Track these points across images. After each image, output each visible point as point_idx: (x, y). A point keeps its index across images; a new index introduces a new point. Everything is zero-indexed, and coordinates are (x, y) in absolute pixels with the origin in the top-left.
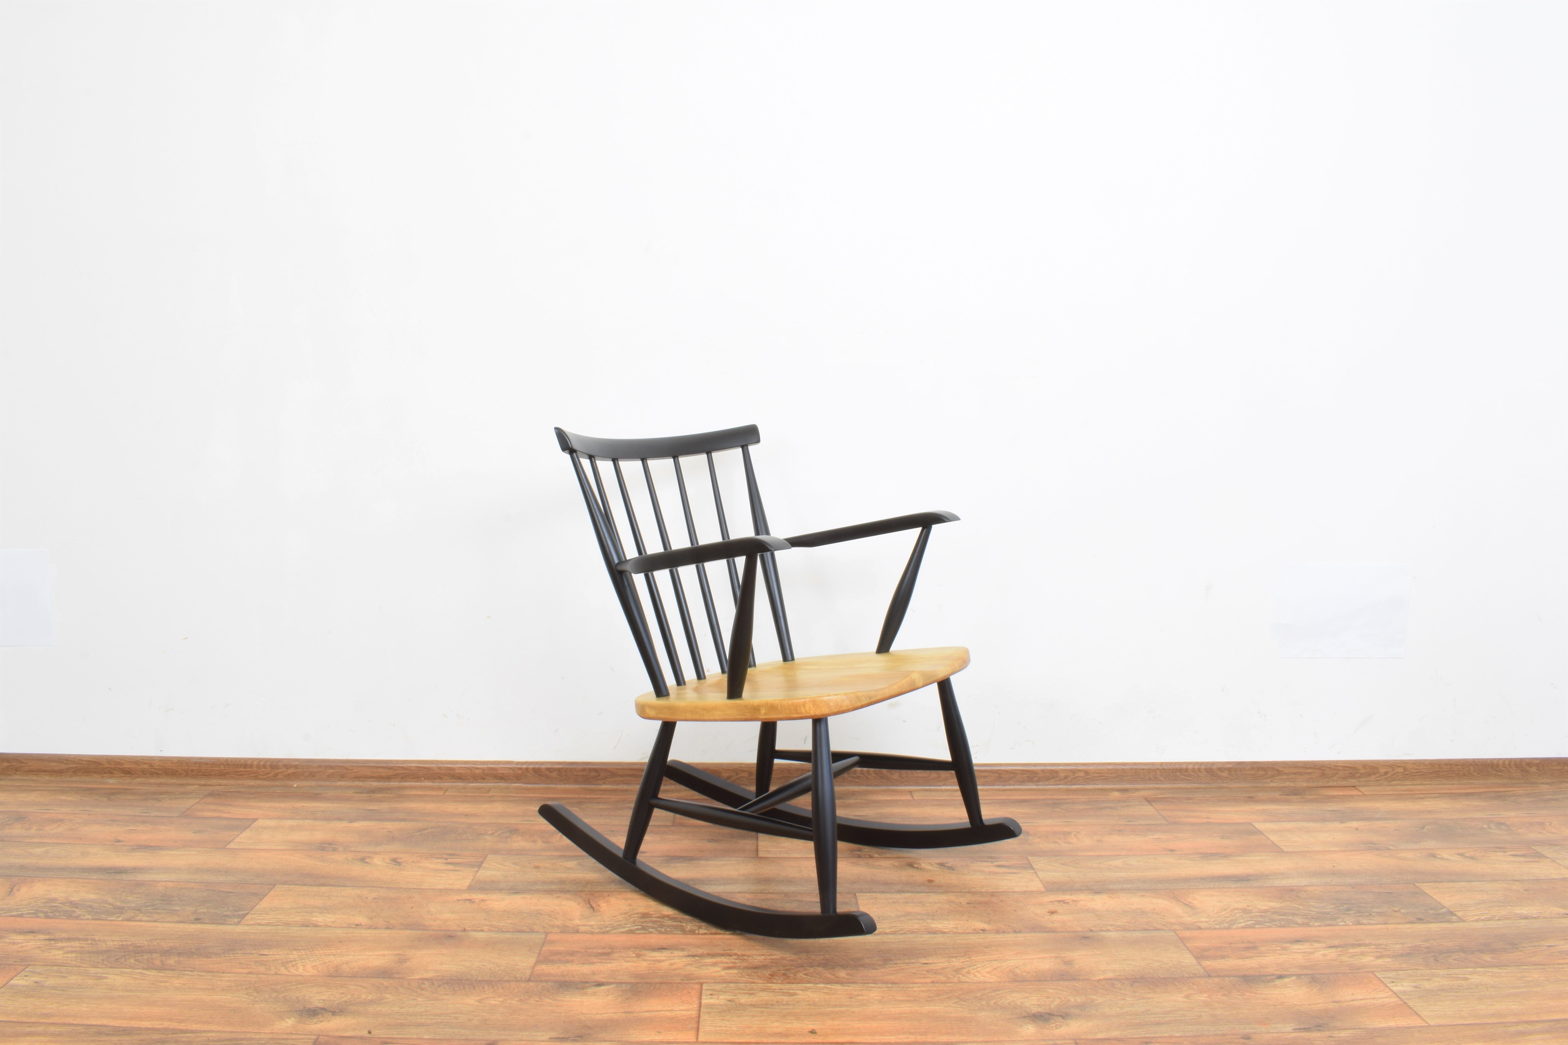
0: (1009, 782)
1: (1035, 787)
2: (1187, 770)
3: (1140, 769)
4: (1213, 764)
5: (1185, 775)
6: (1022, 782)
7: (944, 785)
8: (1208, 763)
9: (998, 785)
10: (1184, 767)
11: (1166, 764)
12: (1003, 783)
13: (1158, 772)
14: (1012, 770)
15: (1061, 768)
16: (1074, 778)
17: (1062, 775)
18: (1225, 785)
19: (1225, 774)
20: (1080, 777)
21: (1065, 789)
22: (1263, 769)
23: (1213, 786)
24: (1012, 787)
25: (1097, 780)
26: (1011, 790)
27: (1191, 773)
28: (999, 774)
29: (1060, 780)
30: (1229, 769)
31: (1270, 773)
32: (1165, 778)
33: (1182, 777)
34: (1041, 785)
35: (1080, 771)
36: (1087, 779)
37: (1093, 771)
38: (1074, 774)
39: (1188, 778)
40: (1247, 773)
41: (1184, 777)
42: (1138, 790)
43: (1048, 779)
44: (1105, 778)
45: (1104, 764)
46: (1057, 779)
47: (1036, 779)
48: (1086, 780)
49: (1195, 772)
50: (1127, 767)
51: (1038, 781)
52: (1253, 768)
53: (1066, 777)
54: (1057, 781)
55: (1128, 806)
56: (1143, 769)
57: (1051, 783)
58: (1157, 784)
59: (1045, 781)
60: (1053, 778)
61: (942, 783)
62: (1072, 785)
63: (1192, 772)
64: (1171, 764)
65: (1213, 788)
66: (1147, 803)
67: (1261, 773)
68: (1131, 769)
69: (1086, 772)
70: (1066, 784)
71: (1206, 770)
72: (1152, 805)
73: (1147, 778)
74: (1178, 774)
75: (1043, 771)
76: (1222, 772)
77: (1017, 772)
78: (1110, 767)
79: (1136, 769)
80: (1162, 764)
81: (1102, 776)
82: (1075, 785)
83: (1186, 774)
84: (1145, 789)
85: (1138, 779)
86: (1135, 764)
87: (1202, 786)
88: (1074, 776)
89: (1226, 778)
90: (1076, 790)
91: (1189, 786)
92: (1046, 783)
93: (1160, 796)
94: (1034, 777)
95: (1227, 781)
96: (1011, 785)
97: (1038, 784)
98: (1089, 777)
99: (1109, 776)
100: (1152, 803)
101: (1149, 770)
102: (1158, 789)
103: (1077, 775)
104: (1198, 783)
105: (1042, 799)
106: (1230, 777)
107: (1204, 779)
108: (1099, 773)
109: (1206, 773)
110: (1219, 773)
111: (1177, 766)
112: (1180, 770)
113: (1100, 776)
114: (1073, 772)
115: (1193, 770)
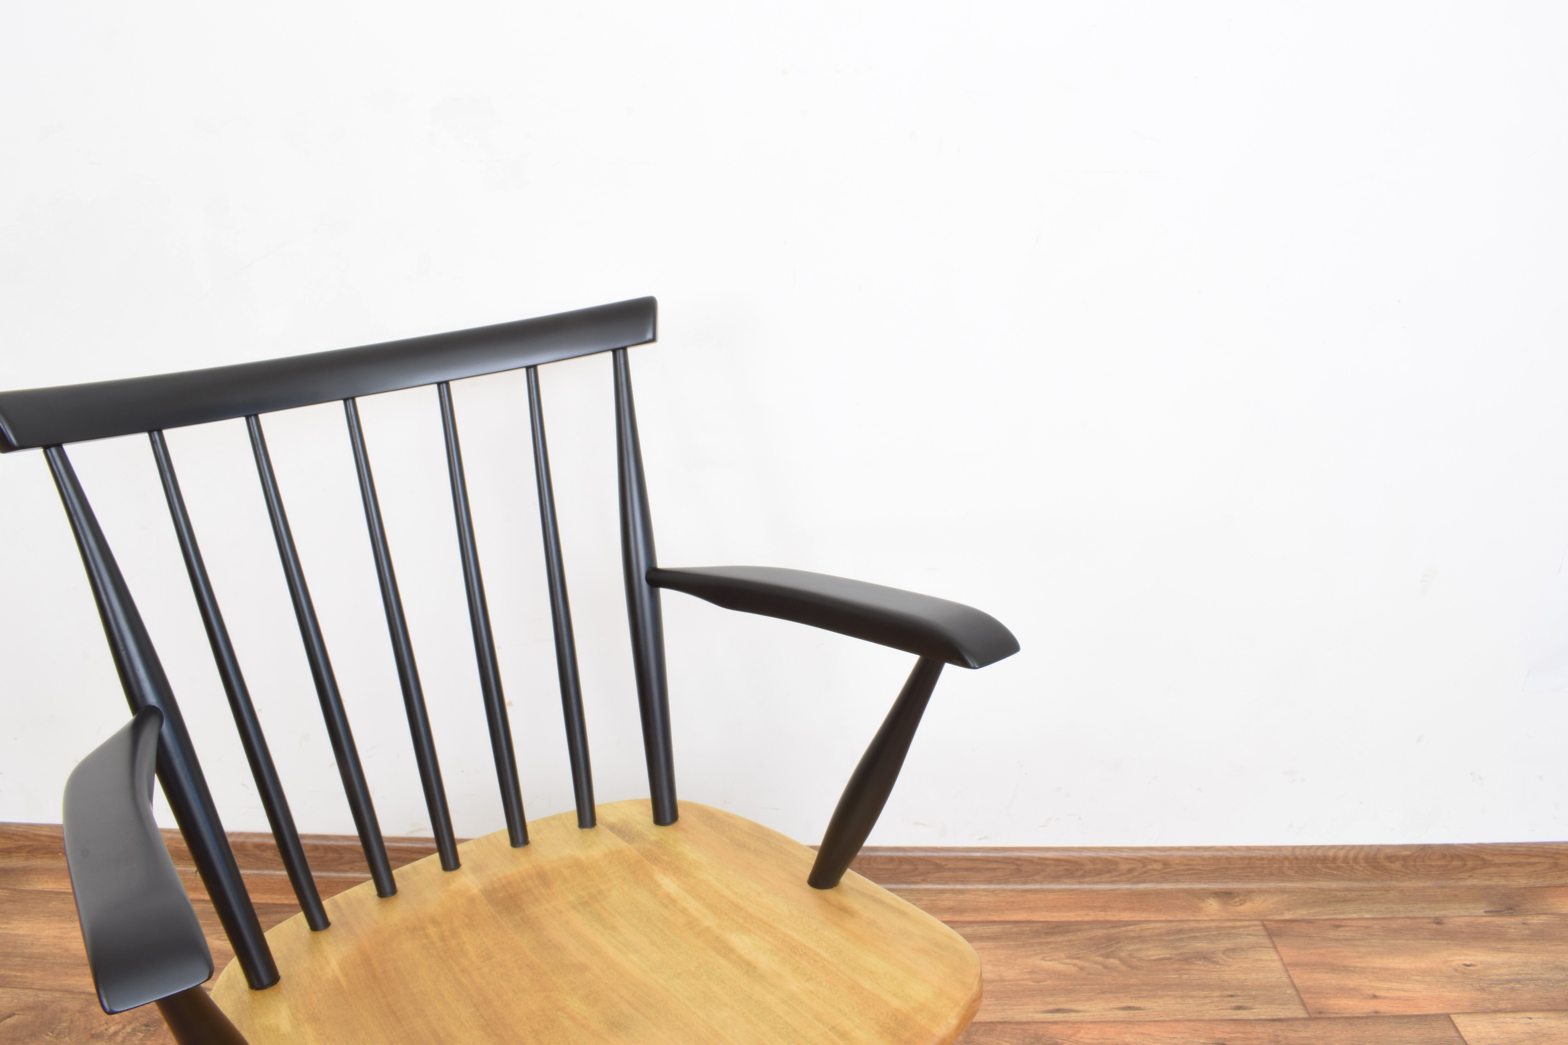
0: (1035, 878)
1: (1077, 887)
2: (1335, 859)
3: (1257, 859)
4: (1380, 848)
5: (1329, 868)
6: (1056, 878)
7: (924, 881)
8: (1370, 847)
9: (1016, 883)
10: (1331, 853)
11: (1303, 848)
12: (1022, 879)
13: (1287, 864)
14: (1040, 858)
15: (1124, 855)
16: (1145, 872)
17: (1124, 867)
18: (1394, 883)
19: (1397, 866)
20: (1155, 870)
21: (1128, 889)
22: (1460, 857)
23: (1374, 885)
24: (1037, 886)
25: (1183, 875)
26: (1036, 891)
27: (1341, 864)
28: (1017, 865)
29: (1120, 875)
30: (1405, 858)
31: (1470, 863)
32: (1296, 872)
33: (1324, 870)
34: (1088, 883)
35: (1156, 861)
36: (1166, 873)
37: (1177, 862)
38: (1144, 867)
39: (1335, 872)
40: (1433, 863)
41: (1328, 871)
42: (1248, 894)
43: (1100, 873)
44: (1196, 871)
45: (1198, 848)
46: (1115, 873)
47: (1080, 873)
48: (1163, 875)
49: (1347, 863)
50: (1236, 853)
51: (1083, 876)
52: (1444, 856)
53: (1130, 871)
54: (1115, 876)
55: (1234, 950)
56: (1262, 859)
57: (1104, 880)
58: (1282, 881)
59: (1094, 877)
60: (1109, 871)
61: (920, 878)
62: (1139, 882)
63: (1343, 863)
64: (1310, 848)
65: (1374, 889)
66: (1266, 941)
67: (1456, 863)
68: (1242, 858)
69: (1166, 863)
70: (1129, 881)
71: (1367, 859)
72: (1275, 947)
73: (1266, 871)
74: (1319, 865)
75: (1093, 860)
76: (1391, 862)
77: (1048, 862)
78: (1207, 854)
79: (1250, 858)
80: (1294, 848)
81: (1192, 869)
82: (1144, 882)
83: (1333, 865)
84: (1261, 892)
85: (1252, 874)
86: (1249, 848)
87: (1356, 885)
88: (1144, 870)
89: (1397, 871)
90: (1145, 894)
91: (1334, 885)
92: (1096, 879)
93: (1287, 916)
94: (1077, 870)
95: (1399, 876)
96: (1035, 882)
97: (1082, 880)
98: (1170, 870)
99: (1204, 869)
100: (1275, 939)
101: (1272, 859)
102: (1283, 891)
103: (1150, 867)
104: (1350, 880)
105: (1088, 923)
106: (1404, 870)
107: (1361, 873)
108: (1187, 865)
109: (1365, 865)
110: (1387, 864)
111: (1319, 853)
112: (1324, 860)
113: (1188, 870)
114: (1144, 861)
115: (1345, 859)
